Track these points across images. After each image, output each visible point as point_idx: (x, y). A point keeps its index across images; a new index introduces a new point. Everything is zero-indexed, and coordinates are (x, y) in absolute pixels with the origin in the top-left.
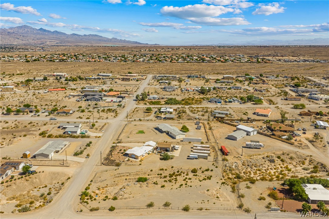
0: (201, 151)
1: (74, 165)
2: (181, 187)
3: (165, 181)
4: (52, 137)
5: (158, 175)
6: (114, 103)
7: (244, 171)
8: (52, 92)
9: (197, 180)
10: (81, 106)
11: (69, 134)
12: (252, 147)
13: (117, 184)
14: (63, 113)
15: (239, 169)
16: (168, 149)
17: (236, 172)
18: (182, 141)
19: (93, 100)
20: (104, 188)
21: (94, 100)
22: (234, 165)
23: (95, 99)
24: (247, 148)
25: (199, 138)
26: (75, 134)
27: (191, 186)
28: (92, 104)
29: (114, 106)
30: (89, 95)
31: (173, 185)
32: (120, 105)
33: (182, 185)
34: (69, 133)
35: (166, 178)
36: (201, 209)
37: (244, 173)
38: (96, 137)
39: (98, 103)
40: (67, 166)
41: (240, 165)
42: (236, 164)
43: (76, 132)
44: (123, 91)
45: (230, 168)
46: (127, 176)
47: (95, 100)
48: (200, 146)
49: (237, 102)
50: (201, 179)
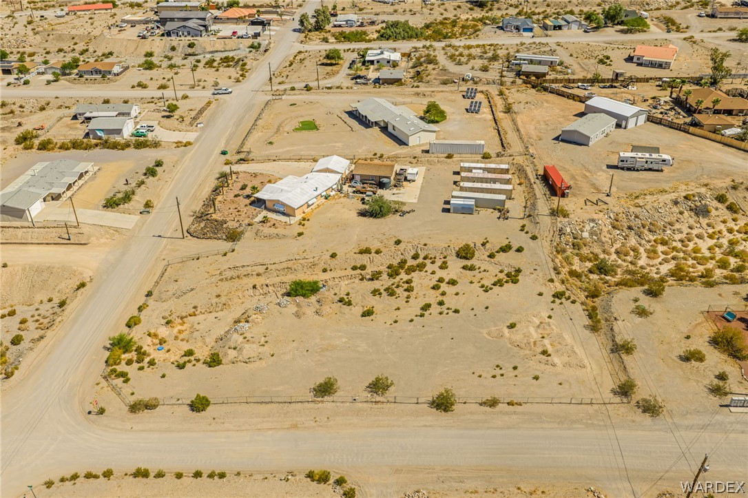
0: (485, 185)
1: (103, 241)
2: (426, 313)
3: (376, 292)
4: (53, 149)
5: (354, 268)
6: (240, 39)
7: (617, 245)
8: (78, 13)
9: (476, 286)
10: (153, 50)
11: (100, 138)
12: (638, 166)
13: (225, 304)
14: (94, 73)
15: (603, 239)
16: (385, 180)
17: (591, 250)
18: (427, 152)
19: (183, 34)
20: (186, 317)
21: (186, 34)
22: (588, 228)
23: (188, 29)
24: (622, 169)
25: (478, 142)
26: (118, 138)
27: (456, 311)
28: (181, 46)
29: (239, 49)
30: (172, 20)
31: (398, 309)
32: (256, 44)
33: (426, 307)
34: (99, 134)
35: (377, 279)
36: (493, 403)
37: (617, 252)
38: (179, 144)
39: (195, 42)
40: (81, 244)
41: (605, 229)
42: (592, 225)
43: (119, 132)
44: (268, 6)
45: (575, 238)
46: (258, 275)
47: (189, 34)
48: (480, 168)
49: (577, 27)
50: (488, 283)
